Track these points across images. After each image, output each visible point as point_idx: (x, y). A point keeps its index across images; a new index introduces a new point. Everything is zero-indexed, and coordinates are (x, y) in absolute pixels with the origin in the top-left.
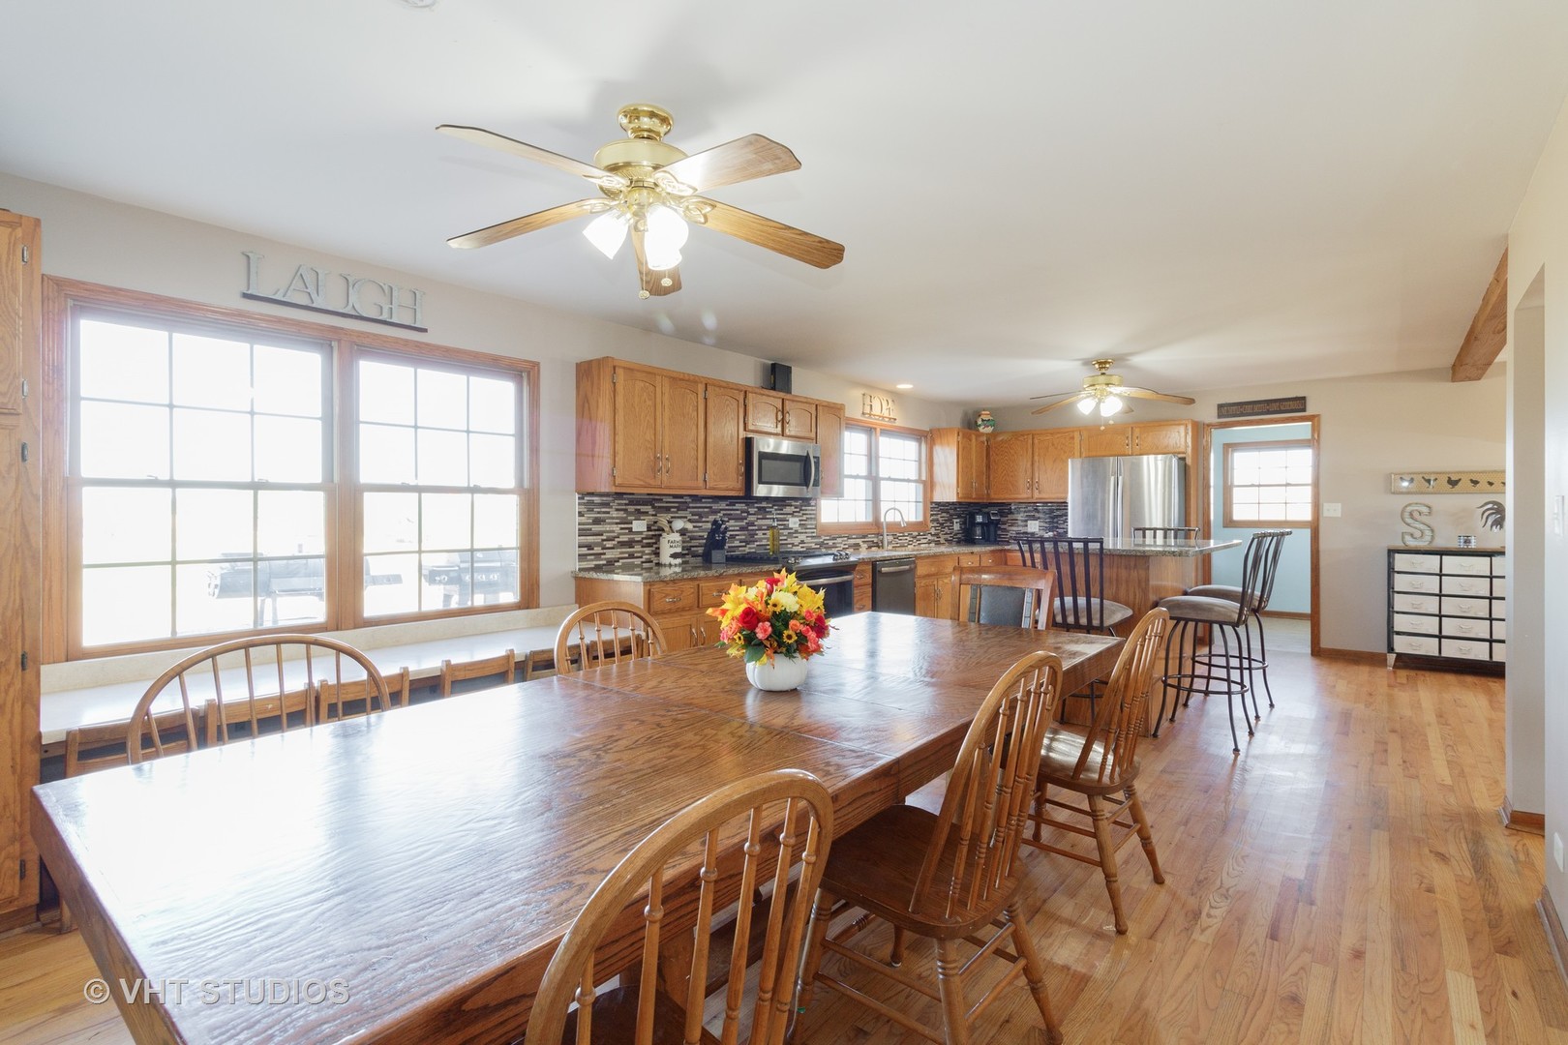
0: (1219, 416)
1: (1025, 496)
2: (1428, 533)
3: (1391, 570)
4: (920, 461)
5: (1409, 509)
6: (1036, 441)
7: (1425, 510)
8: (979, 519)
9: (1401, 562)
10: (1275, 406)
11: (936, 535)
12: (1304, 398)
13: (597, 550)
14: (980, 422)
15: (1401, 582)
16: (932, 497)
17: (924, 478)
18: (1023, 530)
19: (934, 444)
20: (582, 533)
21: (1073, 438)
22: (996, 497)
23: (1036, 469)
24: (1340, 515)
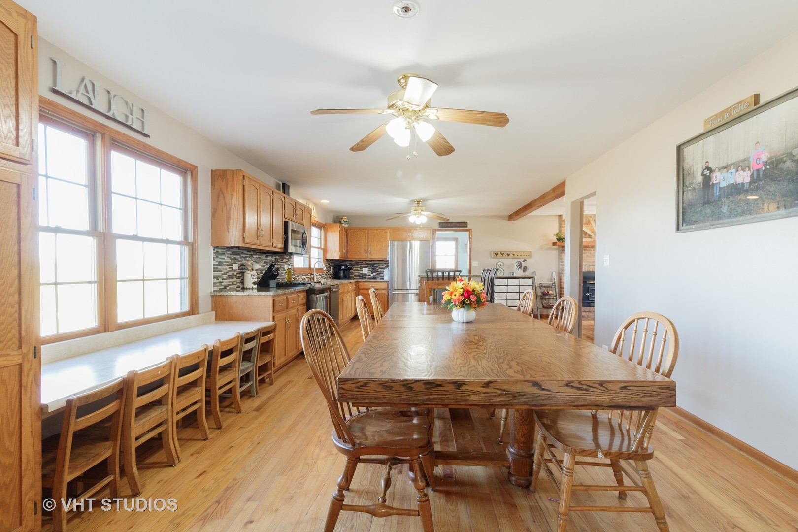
0: (439, 227)
1: (364, 257)
2: (503, 272)
3: (493, 285)
4: (321, 239)
5: (498, 263)
6: (370, 232)
7: (502, 264)
8: (343, 267)
9: (496, 281)
10: (458, 225)
11: (326, 275)
12: (467, 222)
13: (220, 280)
14: (343, 222)
15: (496, 289)
16: (326, 257)
17: (323, 247)
18: (360, 272)
19: (327, 231)
20: (216, 270)
21: (386, 232)
22: (350, 257)
23: (369, 245)
24: (477, 266)
